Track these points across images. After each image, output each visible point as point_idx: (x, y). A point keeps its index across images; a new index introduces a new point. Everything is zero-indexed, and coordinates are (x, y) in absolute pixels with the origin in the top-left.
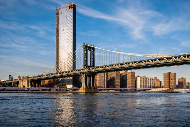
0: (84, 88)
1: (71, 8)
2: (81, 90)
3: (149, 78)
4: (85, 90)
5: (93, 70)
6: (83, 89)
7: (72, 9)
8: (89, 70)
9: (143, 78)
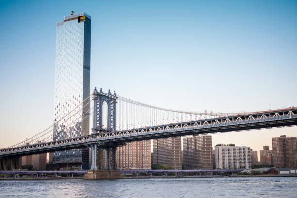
0: (94, 171)
1: (82, 20)
2: (90, 174)
4: (95, 175)
5: (110, 137)
6: (92, 172)
7: (82, 24)
8: (103, 138)
9: (229, 149)
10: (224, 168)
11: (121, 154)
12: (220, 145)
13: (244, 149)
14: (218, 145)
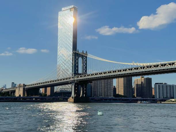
2: (70, 99)
3: (170, 86)
4: (73, 100)
6: (72, 98)
8: (78, 79)
9: (163, 86)
10: (159, 98)
11: (95, 88)
12: (157, 84)
13: (173, 86)
14: (156, 84)
